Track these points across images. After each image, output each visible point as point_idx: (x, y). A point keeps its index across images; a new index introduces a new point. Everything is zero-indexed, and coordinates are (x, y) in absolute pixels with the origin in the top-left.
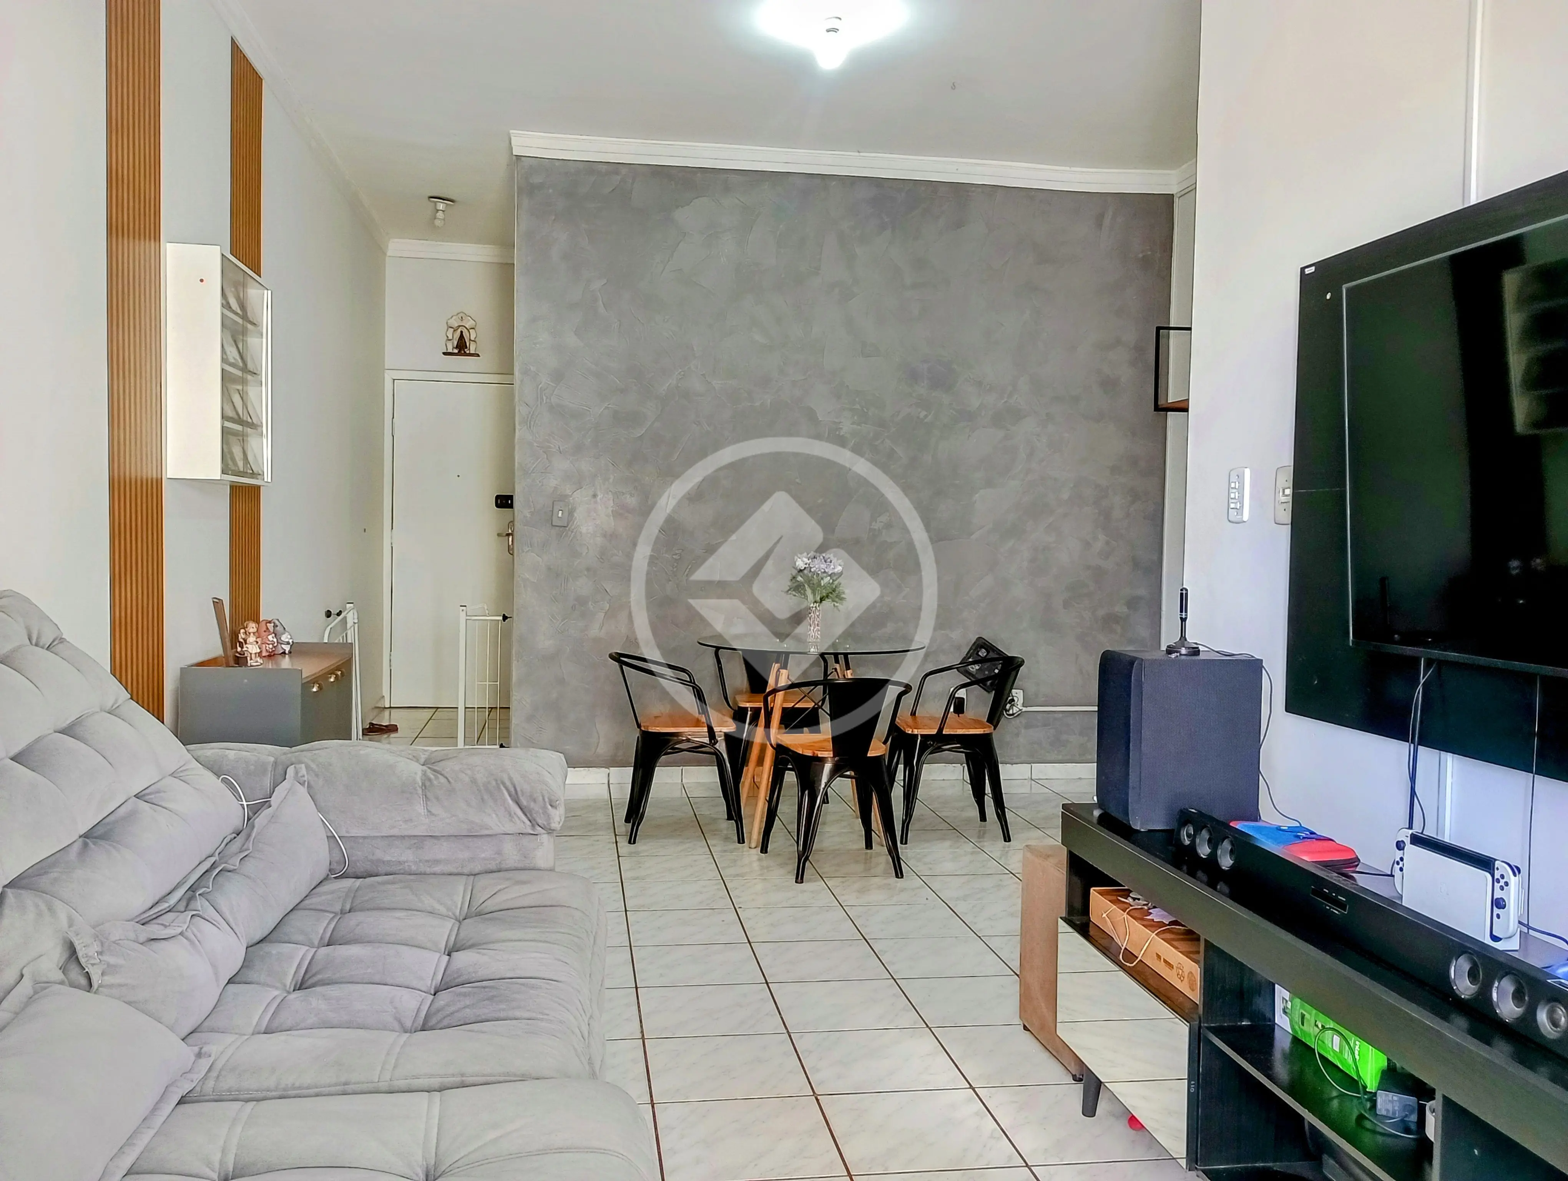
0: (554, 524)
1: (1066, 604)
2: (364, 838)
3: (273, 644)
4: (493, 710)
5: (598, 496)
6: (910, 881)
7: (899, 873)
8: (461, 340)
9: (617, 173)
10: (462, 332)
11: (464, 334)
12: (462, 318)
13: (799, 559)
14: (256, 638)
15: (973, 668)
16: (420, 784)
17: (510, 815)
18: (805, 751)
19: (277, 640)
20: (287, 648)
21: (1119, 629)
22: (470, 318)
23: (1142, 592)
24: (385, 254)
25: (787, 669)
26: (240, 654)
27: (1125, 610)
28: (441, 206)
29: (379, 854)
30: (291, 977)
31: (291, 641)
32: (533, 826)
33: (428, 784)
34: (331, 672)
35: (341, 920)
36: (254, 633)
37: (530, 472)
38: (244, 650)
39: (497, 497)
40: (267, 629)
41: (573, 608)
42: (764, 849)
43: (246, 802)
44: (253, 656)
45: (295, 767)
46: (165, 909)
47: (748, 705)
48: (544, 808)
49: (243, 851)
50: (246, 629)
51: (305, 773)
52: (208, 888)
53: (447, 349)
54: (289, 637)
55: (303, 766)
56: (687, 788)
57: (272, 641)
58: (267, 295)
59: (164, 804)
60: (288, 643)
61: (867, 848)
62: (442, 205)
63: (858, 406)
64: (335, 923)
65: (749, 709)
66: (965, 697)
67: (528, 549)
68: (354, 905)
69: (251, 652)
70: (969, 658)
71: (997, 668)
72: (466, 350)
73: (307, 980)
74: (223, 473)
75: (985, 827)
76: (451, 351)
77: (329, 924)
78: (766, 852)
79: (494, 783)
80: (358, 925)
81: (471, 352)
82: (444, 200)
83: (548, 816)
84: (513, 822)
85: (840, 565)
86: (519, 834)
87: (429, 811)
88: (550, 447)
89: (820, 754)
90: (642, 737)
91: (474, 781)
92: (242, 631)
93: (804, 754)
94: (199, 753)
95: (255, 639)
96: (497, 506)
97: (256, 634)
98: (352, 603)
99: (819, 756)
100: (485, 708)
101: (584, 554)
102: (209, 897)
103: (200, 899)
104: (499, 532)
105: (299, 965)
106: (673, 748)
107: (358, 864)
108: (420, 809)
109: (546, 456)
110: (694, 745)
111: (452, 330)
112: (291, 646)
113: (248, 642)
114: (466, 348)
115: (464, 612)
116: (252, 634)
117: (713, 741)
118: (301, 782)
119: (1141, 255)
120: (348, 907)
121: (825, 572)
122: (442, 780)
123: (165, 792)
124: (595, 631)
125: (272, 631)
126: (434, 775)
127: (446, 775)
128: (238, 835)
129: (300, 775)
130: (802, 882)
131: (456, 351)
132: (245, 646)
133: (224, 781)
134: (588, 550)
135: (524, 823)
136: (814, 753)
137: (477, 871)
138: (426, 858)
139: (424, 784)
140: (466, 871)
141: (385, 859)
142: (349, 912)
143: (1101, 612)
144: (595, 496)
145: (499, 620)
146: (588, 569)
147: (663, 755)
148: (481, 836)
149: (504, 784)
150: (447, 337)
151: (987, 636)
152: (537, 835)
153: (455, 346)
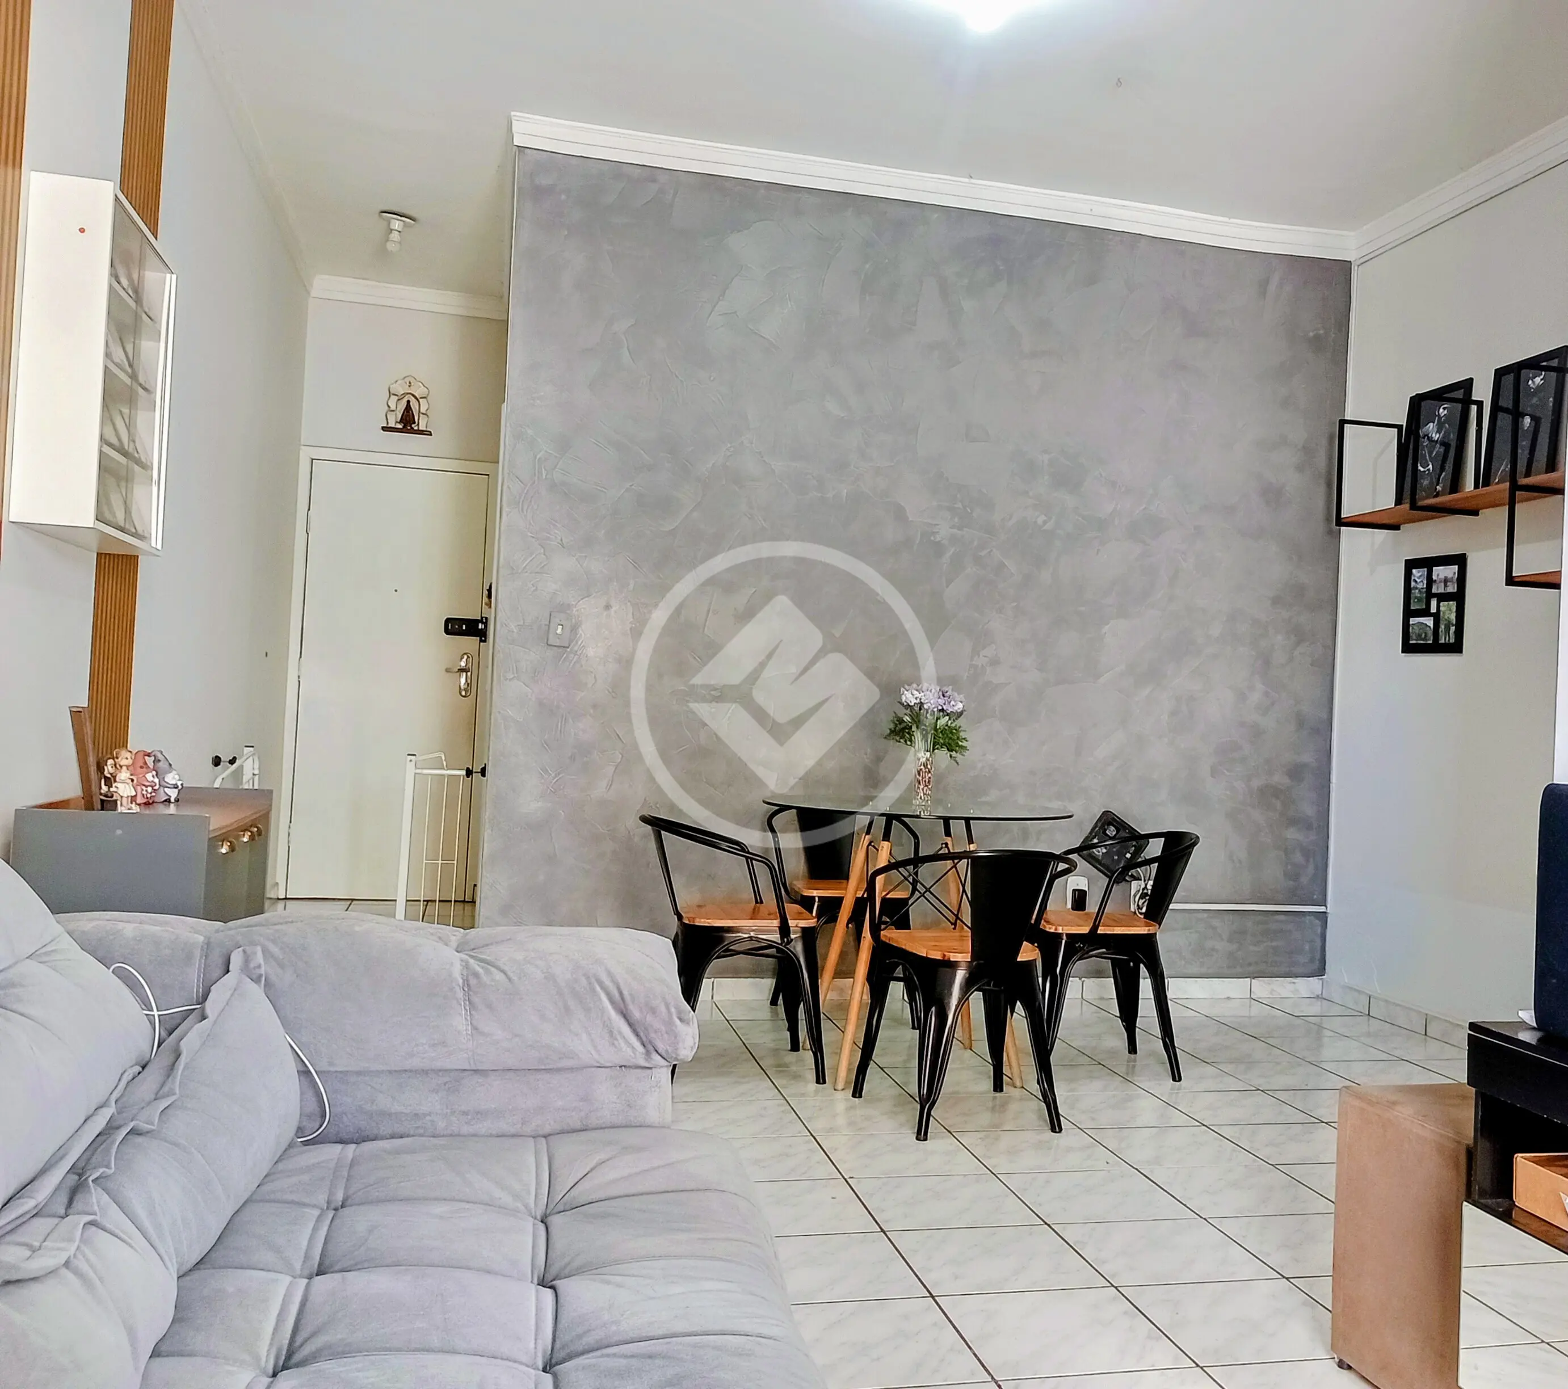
0: (549, 643)
1: (1214, 772)
2: (359, 1073)
3: (152, 787)
4: (429, 903)
5: (611, 607)
6: (1069, 1136)
7: (1055, 1125)
8: (408, 412)
9: (654, 181)
10: (409, 402)
11: (411, 404)
12: (410, 383)
13: (906, 692)
14: (131, 775)
15: (1099, 852)
16: (461, 981)
17: (611, 1033)
18: (931, 952)
19: (159, 781)
20: (173, 794)
21: (1278, 805)
22: (421, 384)
23: (1308, 758)
24: (309, 293)
25: (888, 841)
26: (106, 796)
27: (1286, 781)
28: (397, 224)
29: (383, 1102)
30: (267, 1341)
31: (179, 783)
32: (648, 1053)
33: (473, 982)
34: (245, 828)
35: (337, 1222)
36: (128, 767)
37: (520, 571)
38: (112, 789)
39: (448, 621)
40: (145, 763)
41: (573, 758)
42: (857, 1091)
43: (158, 1011)
44: (125, 800)
45: (244, 951)
46: (26, 1213)
47: (815, 893)
48: (670, 1023)
49: (163, 1097)
50: (116, 760)
51: (262, 961)
52: (108, 1167)
53: (388, 423)
54: (177, 777)
55: (259, 949)
56: (722, 1007)
57: (153, 781)
58: (170, 280)
59: (22, 1009)
60: (175, 787)
61: (995, 1090)
62: (397, 222)
63: (959, 505)
64: (325, 1228)
65: (817, 899)
66: (1086, 889)
67: (512, 676)
68: (351, 1191)
69: (121, 795)
70: (1094, 838)
71: (1129, 852)
72: (413, 426)
73: (302, 1345)
74: (97, 520)
75: (1135, 1061)
76: (393, 426)
77: (315, 1229)
78: (860, 1096)
79: (584, 981)
80: (370, 1231)
81: (421, 428)
82: (401, 216)
83: (676, 1037)
84: (616, 1047)
85: (961, 702)
86: (621, 1067)
87: (475, 1028)
88: (548, 539)
89: (954, 957)
90: (682, 933)
91: (550, 977)
92: (110, 762)
93: (929, 956)
94: (72, 926)
95: (128, 775)
96: (447, 632)
97: (131, 768)
98: (253, 747)
99: (952, 959)
100: (420, 901)
101: (590, 686)
102: (110, 1185)
103: (95, 1190)
104: (449, 667)
105: (279, 1315)
106: (728, 950)
107: (345, 1119)
108: (460, 1022)
109: (542, 551)
110: (758, 945)
111: (396, 398)
112: (179, 791)
113: (117, 779)
114: (414, 423)
115: (413, 763)
116: (124, 768)
117: (785, 940)
118: (254, 977)
119: (1311, 334)
120: (340, 1196)
121: (942, 710)
122: (499, 976)
123: (22, 986)
124: (600, 790)
125: (151, 767)
126: (482, 968)
127: (503, 967)
128: (143, 1068)
129: (252, 965)
130: (926, 1139)
131: (400, 426)
132: (114, 785)
133: (118, 973)
134: (596, 681)
135: (633, 1048)
136: (944, 956)
137: (547, 1129)
138: (463, 1108)
139: (466, 981)
140: (528, 1129)
141: (393, 1111)
142: (342, 1207)
143: (1256, 783)
144: (608, 607)
145: (460, 776)
146: (595, 706)
147: (716, 958)
148: (559, 1070)
149: (601, 983)
150: (389, 406)
151: (1117, 809)
152: (650, 1068)
153: (399, 420)
